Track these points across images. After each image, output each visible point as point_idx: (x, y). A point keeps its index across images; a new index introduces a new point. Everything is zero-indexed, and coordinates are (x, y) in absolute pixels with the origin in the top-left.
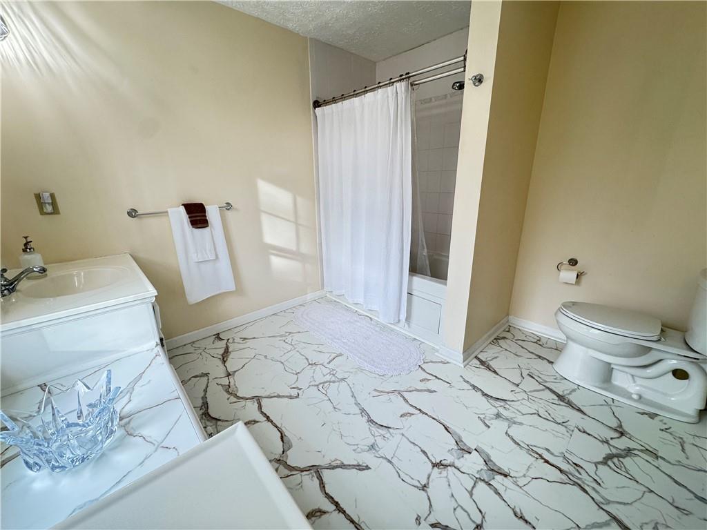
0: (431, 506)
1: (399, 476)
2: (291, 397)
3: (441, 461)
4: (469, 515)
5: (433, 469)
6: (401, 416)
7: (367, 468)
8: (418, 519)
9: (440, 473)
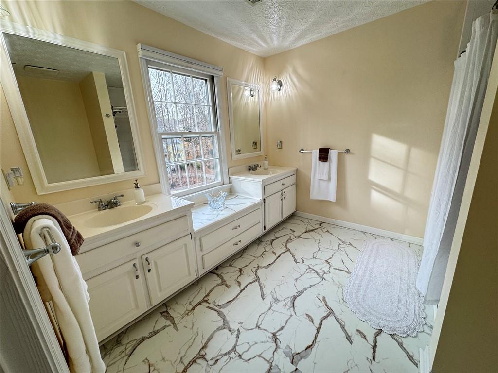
0: (249, 330)
1: (262, 314)
2: (295, 260)
3: (278, 339)
4: (246, 351)
5: (271, 333)
6: (307, 315)
7: (263, 299)
8: (241, 323)
9: (269, 338)
